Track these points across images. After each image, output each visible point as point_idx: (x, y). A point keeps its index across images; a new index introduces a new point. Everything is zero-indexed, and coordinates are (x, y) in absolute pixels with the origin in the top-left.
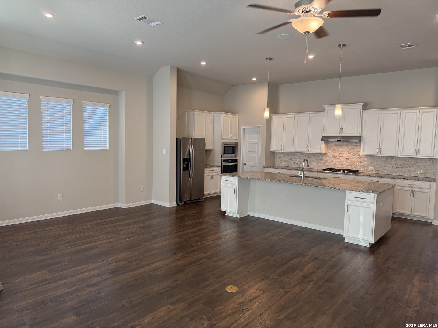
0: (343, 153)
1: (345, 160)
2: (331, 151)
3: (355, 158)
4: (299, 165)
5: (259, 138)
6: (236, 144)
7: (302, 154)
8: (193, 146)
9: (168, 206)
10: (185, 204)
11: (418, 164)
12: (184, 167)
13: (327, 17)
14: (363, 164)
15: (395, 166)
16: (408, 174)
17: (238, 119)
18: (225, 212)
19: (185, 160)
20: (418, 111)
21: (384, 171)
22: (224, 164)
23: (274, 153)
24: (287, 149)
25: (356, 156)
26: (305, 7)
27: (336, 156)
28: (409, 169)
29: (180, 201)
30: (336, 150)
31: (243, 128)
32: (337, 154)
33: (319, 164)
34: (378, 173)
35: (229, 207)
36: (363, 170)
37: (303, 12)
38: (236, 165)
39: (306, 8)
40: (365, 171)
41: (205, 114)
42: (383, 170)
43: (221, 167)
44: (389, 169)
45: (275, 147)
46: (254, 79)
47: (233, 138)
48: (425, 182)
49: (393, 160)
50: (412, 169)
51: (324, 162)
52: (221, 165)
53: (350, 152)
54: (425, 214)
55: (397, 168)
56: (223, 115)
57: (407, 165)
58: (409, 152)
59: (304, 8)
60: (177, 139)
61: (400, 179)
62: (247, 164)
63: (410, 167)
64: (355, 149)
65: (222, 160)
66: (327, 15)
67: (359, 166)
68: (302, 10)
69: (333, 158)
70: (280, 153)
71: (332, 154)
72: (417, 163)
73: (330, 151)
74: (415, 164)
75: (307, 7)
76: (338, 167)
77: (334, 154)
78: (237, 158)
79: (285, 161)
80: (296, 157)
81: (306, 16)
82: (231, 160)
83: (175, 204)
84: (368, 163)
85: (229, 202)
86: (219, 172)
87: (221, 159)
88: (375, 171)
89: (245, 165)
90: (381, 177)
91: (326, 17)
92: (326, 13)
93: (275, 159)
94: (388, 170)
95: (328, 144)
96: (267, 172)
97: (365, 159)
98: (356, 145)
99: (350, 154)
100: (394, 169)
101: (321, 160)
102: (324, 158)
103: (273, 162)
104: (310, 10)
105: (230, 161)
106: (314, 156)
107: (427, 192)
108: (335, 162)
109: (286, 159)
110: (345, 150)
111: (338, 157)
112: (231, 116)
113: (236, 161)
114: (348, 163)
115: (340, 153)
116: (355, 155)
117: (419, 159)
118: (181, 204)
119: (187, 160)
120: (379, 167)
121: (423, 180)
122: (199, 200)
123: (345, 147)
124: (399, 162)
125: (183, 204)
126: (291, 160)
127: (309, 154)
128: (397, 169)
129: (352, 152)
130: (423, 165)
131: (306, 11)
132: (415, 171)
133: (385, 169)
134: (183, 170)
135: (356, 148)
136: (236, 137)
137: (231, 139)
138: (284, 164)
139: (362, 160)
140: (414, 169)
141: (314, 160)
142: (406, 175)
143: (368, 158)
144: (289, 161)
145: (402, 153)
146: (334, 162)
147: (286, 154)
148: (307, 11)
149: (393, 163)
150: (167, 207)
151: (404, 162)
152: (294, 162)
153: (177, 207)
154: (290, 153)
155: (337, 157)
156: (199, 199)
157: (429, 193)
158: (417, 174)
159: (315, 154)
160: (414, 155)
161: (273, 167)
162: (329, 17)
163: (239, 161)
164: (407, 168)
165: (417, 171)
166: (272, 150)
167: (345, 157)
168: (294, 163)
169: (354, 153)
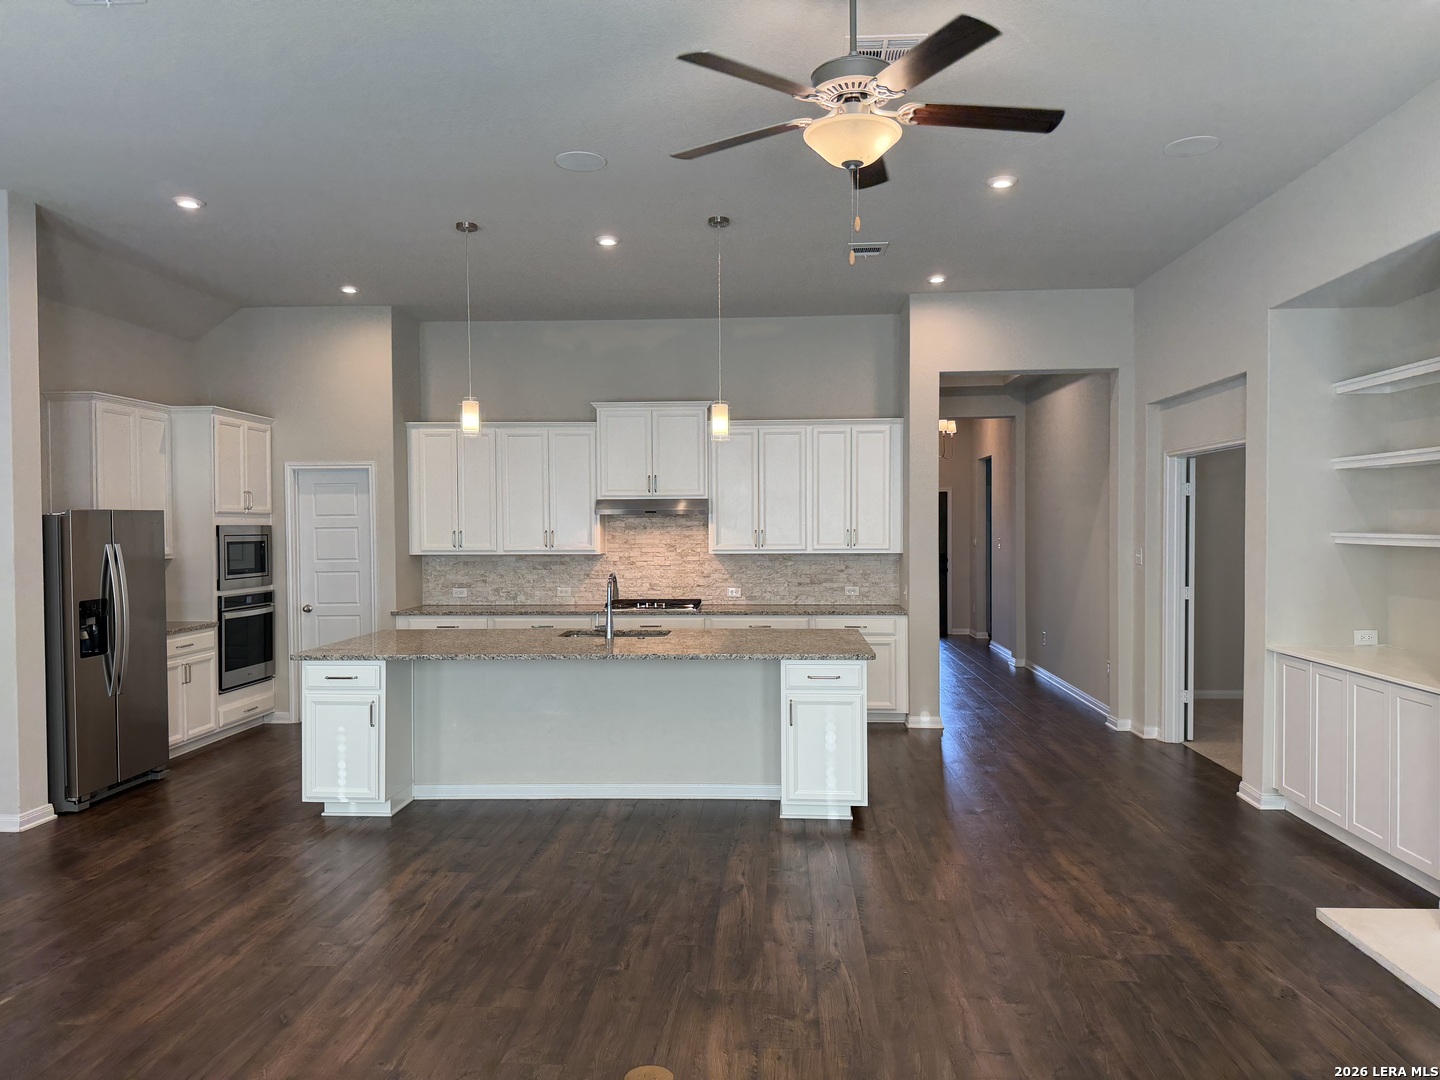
0: (653, 550)
1: (658, 572)
2: (617, 546)
3: (689, 562)
4: (515, 598)
5: (364, 507)
6: (266, 531)
7: (521, 558)
8: (117, 547)
9: (16, 829)
10: (96, 805)
11: (850, 571)
12: (83, 642)
13: (911, 119)
14: (710, 580)
15: (795, 581)
16: (826, 601)
17: (269, 433)
18: (321, 806)
19: (86, 609)
20: (847, 428)
21: (768, 596)
22: (228, 616)
23: (418, 558)
24: (474, 545)
25: (689, 558)
26: (846, 84)
27: (632, 559)
28: (828, 585)
29: (68, 793)
30: (632, 542)
31: (294, 471)
32: (635, 553)
33: (583, 589)
34: (752, 603)
35: (342, 782)
36: (711, 597)
37: (840, 97)
38: (271, 613)
39: (850, 85)
40: (717, 599)
41: (138, 411)
42: (764, 595)
43: (216, 628)
44: (778, 591)
45: (426, 539)
46: (349, 290)
47: (256, 509)
48: (884, 617)
49: (790, 563)
50: (835, 585)
51: (596, 581)
52: (215, 619)
53: (672, 547)
54: (889, 704)
55: (800, 584)
56: (218, 418)
57: (823, 576)
58: (832, 541)
59: (844, 86)
60: (46, 520)
61: (823, 614)
62: (315, 606)
63: (831, 580)
64: (685, 536)
65: (220, 598)
66: (911, 116)
67: (699, 586)
68: (836, 92)
69: (622, 567)
70: (443, 559)
71: (621, 554)
72: (847, 567)
73: (612, 545)
74: (842, 571)
75: (853, 84)
76: (640, 593)
77: (627, 555)
78: (271, 588)
79: (461, 586)
80: (501, 570)
81: (849, 112)
82: (253, 596)
83: (48, 814)
84: (725, 577)
85: (342, 765)
86: (211, 649)
87: (216, 594)
88: (744, 598)
89: (309, 611)
90: (775, 614)
91: (907, 121)
92: (909, 108)
93: (424, 581)
94: (776, 594)
95: (607, 524)
96: (408, 631)
97: (716, 565)
98: (689, 523)
99: (673, 554)
100: (793, 589)
101: (588, 576)
102: (596, 568)
103: (419, 596)
104: (864, 95)
105: (249, 600)
106: (562, 563)
107: (888, 644)
108: (631, 579)
109: (466, 580)
110: (657, 542)
111: (638, 564)
112: (246, 424)
113: (268, 598)
114: (669, 580)
115: (644, 550)
116: (687, 556)
117: (850, 558)
118: (75, 809)
119: (97, 610)
120: (755, 585)
121: (878, 614)
122: (150, 778)
123: (657, 533)
124: (805, 568)
125: (86, 805)
126: (485, 581)
127: (548, 559)
128: (801, 588)
129: (678, 546)
130: (861, 572)
131: (849, 95)
132: (843, 589)
133: (769, 589)
134: (83, 656)
135: (687, 533)
136: (266, 505)
137: (247, 511)
138: (460, 595)
139: (707, 568)
140: (841, 585)
141: (566, 576)
142: (822, 603)
143: (722, 562)
144: (479, 584)
145: (815, 543)
146: (626, 579)
147: (466, 564)
148: (854, 95)
149: (790, 571)
150: (11, 835)
151: (815, 569)
152: (495, 587)
153: (57, 823)
154: (479, 559)
155: (633, 563)
156: (145, 774)
157: (893, 645)
158: (849, 597)
159: (567, 559)
160: (846, 547)
161: (421, 610)
162: (914, 123)
163: (278, 599)
164: (824, 584)
165: (847, 588)
166: (415, 551)
167: (658, 561)
168: (497, 590)
169: (685, 548)
